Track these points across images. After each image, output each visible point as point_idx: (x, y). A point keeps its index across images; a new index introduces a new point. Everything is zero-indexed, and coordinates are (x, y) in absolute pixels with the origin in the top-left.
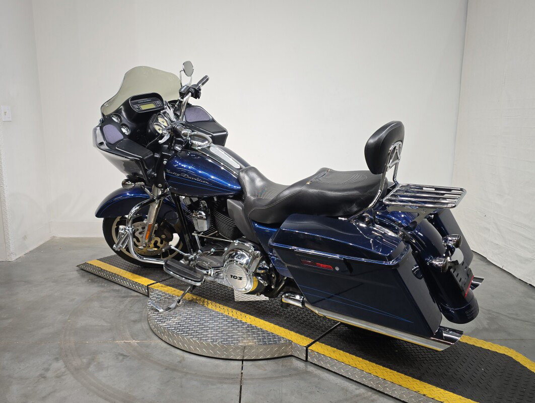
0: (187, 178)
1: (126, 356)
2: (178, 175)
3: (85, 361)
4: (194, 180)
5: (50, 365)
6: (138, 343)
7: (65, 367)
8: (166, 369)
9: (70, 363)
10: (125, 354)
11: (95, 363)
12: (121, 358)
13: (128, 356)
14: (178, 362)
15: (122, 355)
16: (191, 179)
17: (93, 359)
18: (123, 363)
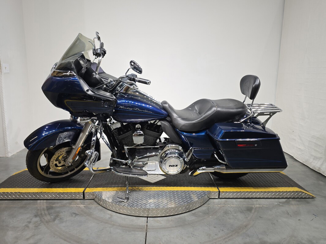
0: (138, 111)
1: (77, 214)
2: (131, 109)
3: (52, 217)
4: (143, 111)
5: (32, 219)
6: (84, 206)
7: (40, 221)
8: (101, 222)
9: (43, 218)
10: (77, 213)
11: (59, 218)
12: (74, 215)
13: (79, 214)
14: (109, 218)
15: (75, 213)
16: (141, 111)
17: (57, 216)
18: (75, 218)
